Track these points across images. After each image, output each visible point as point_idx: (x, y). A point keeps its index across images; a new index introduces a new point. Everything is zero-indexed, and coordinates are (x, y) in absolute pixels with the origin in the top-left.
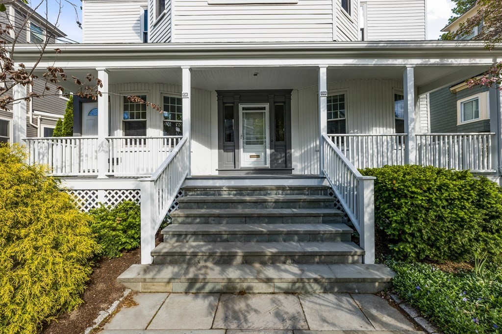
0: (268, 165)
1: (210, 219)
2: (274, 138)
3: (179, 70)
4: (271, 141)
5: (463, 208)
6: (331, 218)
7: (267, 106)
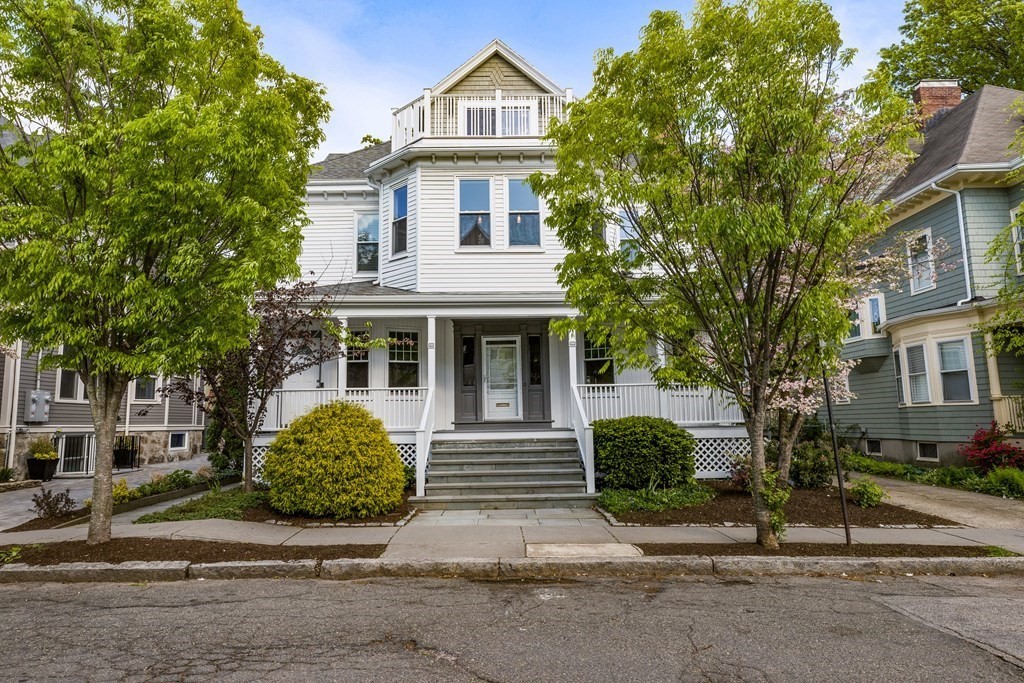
0: (520, 417)
1: (465, 467)
2: (528, 380)
3: (425, 319)
4: (524, 385)
5: (644, 447)
6: (571, 465)
7: (518, 339)
